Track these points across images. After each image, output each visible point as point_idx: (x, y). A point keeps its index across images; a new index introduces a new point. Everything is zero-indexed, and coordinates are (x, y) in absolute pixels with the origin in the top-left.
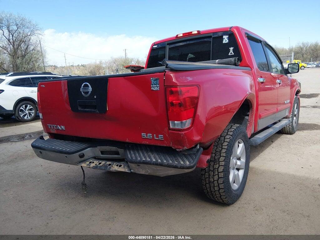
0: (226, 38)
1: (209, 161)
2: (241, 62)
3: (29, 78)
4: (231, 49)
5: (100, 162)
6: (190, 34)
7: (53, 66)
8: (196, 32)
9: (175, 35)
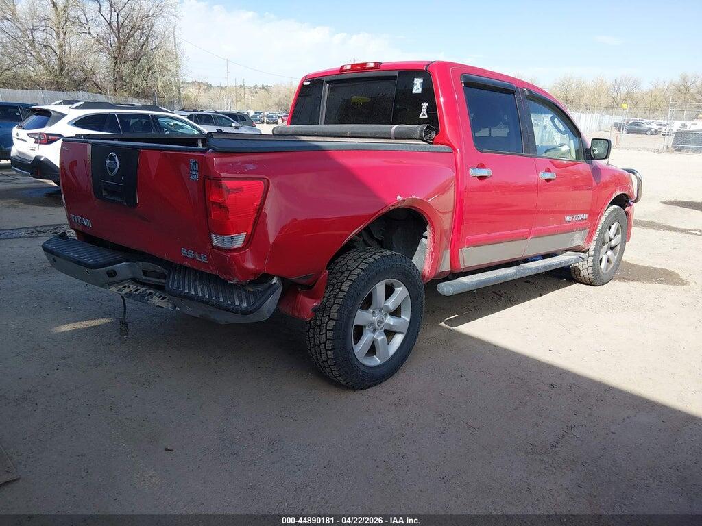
0: (418, 84)
1: (316, 310)
2: (437, 133)
3: (113, 115)
4: (425, 106)
5: (139, 288)
6: (363, 66)
7: (204, 84)
8: (372, 65)
9: (339, 66)
